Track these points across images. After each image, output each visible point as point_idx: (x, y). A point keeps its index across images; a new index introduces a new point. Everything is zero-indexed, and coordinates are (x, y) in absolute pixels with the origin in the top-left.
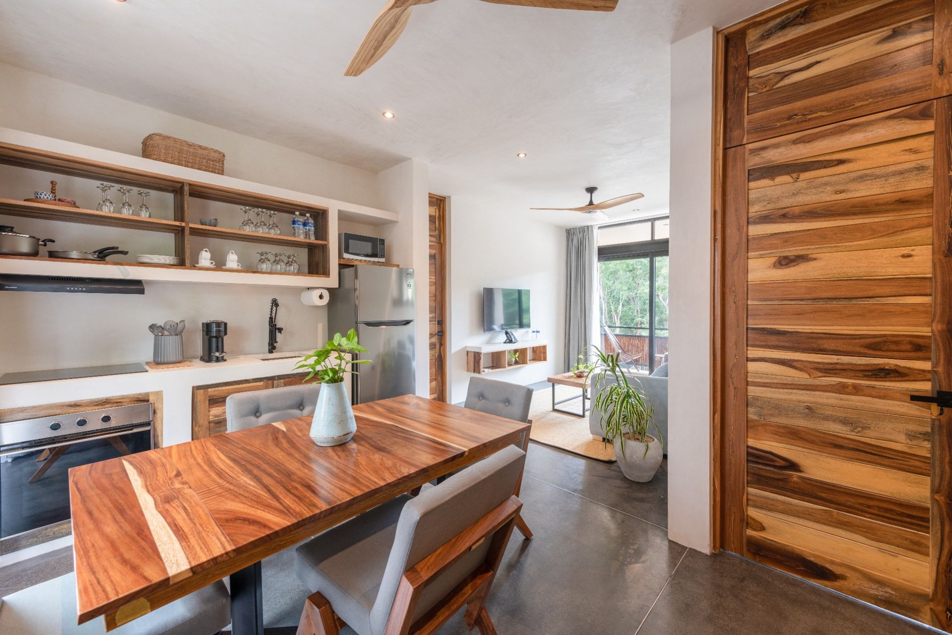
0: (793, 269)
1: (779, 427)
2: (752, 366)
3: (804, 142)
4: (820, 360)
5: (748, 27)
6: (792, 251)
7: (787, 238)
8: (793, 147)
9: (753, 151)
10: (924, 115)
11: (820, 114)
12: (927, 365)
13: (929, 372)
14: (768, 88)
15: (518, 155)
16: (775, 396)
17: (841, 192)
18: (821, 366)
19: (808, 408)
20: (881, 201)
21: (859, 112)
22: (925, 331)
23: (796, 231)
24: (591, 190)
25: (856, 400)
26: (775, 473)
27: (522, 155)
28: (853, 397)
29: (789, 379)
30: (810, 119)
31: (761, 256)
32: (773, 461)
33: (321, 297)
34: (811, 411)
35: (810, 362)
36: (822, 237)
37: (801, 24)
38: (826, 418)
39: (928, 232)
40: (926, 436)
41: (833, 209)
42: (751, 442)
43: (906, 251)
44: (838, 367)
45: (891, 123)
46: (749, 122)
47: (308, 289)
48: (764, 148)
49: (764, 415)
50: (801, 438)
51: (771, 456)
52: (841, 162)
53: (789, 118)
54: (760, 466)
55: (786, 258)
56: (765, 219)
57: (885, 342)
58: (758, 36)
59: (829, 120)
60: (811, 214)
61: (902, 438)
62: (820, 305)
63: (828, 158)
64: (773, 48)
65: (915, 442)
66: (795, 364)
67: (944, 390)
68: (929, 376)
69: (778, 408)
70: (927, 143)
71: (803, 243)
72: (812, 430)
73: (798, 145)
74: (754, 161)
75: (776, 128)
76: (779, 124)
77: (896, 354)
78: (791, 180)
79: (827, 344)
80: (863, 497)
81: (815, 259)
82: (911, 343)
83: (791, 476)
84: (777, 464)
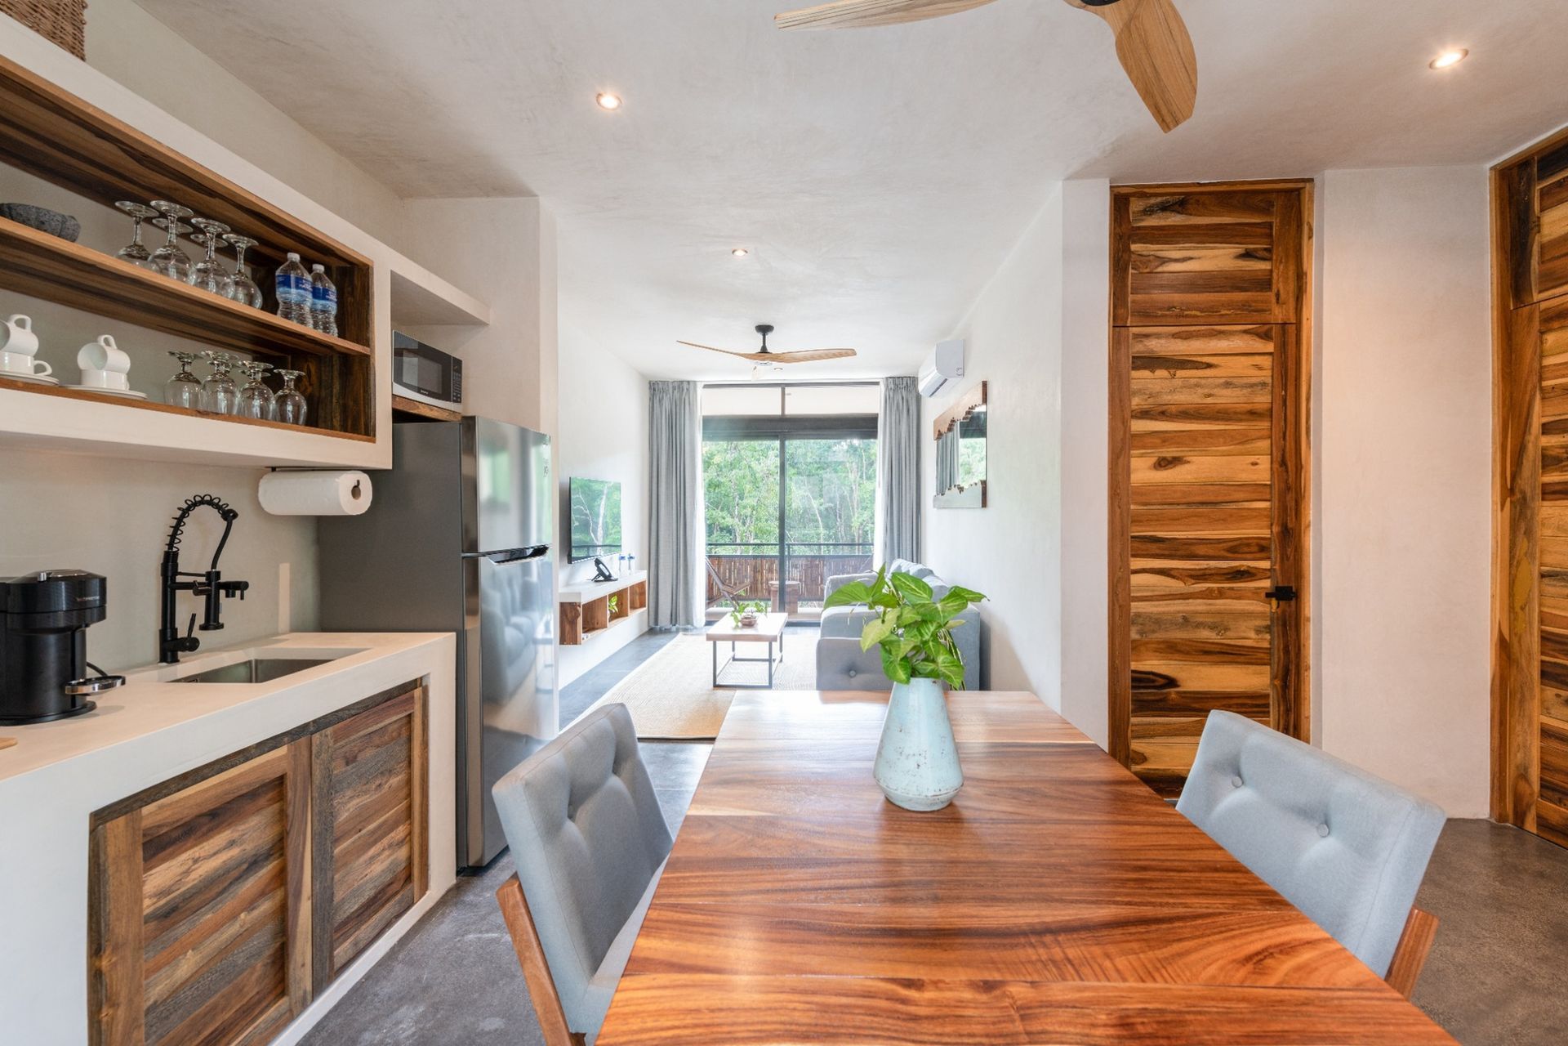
0: (1170, 471)
1: (1159, 643)
2: (1136, 579)
3: (1181, 338)
4: (1193, 567)
5: (1133, 195)
6: (1170, 452)
7: (1165, 438)
8: (1172, 340)
9: (1137, 336)
10: (1266, 336)
11: (1194, 313)
12: (1266, 564)
13: (1269, 570)
14: (1148, 270)
15: (734, 252)
16: (1155, 610)
17: (1210, 395)
18: (1193, 573)
19: (1184, 618)
20: (1238, 410)
21: (1223, 320)
22: (1266, 533)
23: (1175, 431)
24: (764, 329)
25: (1221, 604)
26: (1155, 694)
27: (740, 253)
28: (1218, 601)
29: (1168, 589)
30: (1187, 316)
31: (1142, 456)
32: (1154, 681)
33: (356, 491)
34: (1186, 621)
35: (1183, 569)
36: (1192, 438)
37: (1179, 213)
38: (1200, 625)
39: (1266, 444)
40: (1268, 629)
41: (1203, 412)
42: (1134, 666)
43: (1253, 459)
44: (1207, 572)
45: (1247, 337)
46: (1133, 302)
47: (274, 469)
48: (1147, 336)
49: (1145, 633)
50: (1179, 651)
51: (1151, 676)
52: (1209, 366)
53: (1169, 309)
54: (1142, 691)
55: (1164, 459)
56: (1145, 414)
57: (1240, 545)
58: (1141, 208)
59: (1202, 321)
60: (1185, 415)
61: (1252, 635)
62: (1192, 510)
63: (1199, 359)
64: (1153, 228)
65: (1260, 636)
66: (1172, 573)
67: (1280, 585)
68: (1269, 574)
69: (1158, 622)
70: (1266, 362)
71: (1178, 444)
72: (1186, 640)
73: (1177, 340)
74: (1139, 348)
75: (1156, 317)
76: (1160, 313)
77: (1248, 556)
78: (1169, 376)
79: (1201, 550)
80: (1225, 698)
81: (1189, 462)
82: (1258, 545)
83: (1170, 693)
84: (1157, 684)
